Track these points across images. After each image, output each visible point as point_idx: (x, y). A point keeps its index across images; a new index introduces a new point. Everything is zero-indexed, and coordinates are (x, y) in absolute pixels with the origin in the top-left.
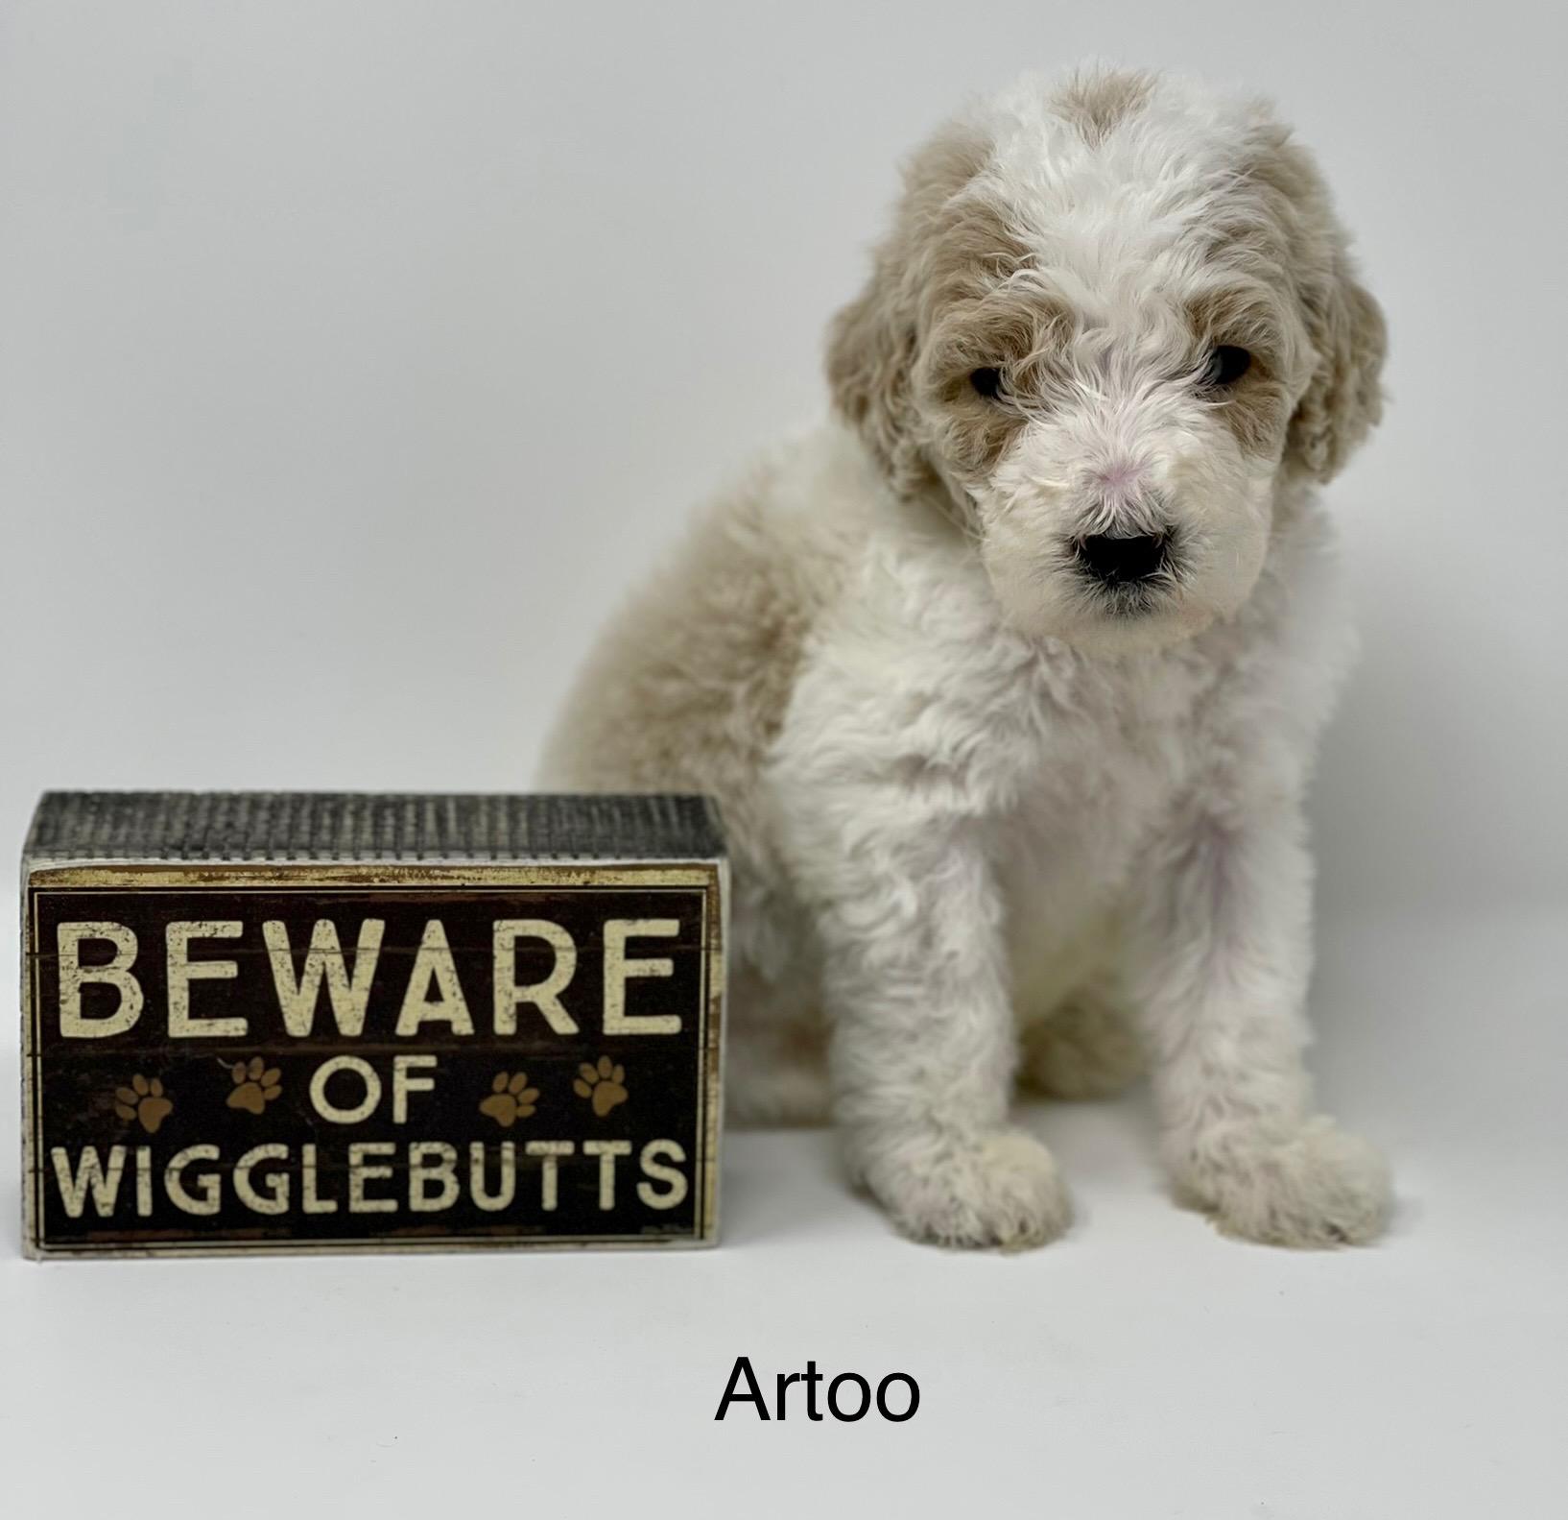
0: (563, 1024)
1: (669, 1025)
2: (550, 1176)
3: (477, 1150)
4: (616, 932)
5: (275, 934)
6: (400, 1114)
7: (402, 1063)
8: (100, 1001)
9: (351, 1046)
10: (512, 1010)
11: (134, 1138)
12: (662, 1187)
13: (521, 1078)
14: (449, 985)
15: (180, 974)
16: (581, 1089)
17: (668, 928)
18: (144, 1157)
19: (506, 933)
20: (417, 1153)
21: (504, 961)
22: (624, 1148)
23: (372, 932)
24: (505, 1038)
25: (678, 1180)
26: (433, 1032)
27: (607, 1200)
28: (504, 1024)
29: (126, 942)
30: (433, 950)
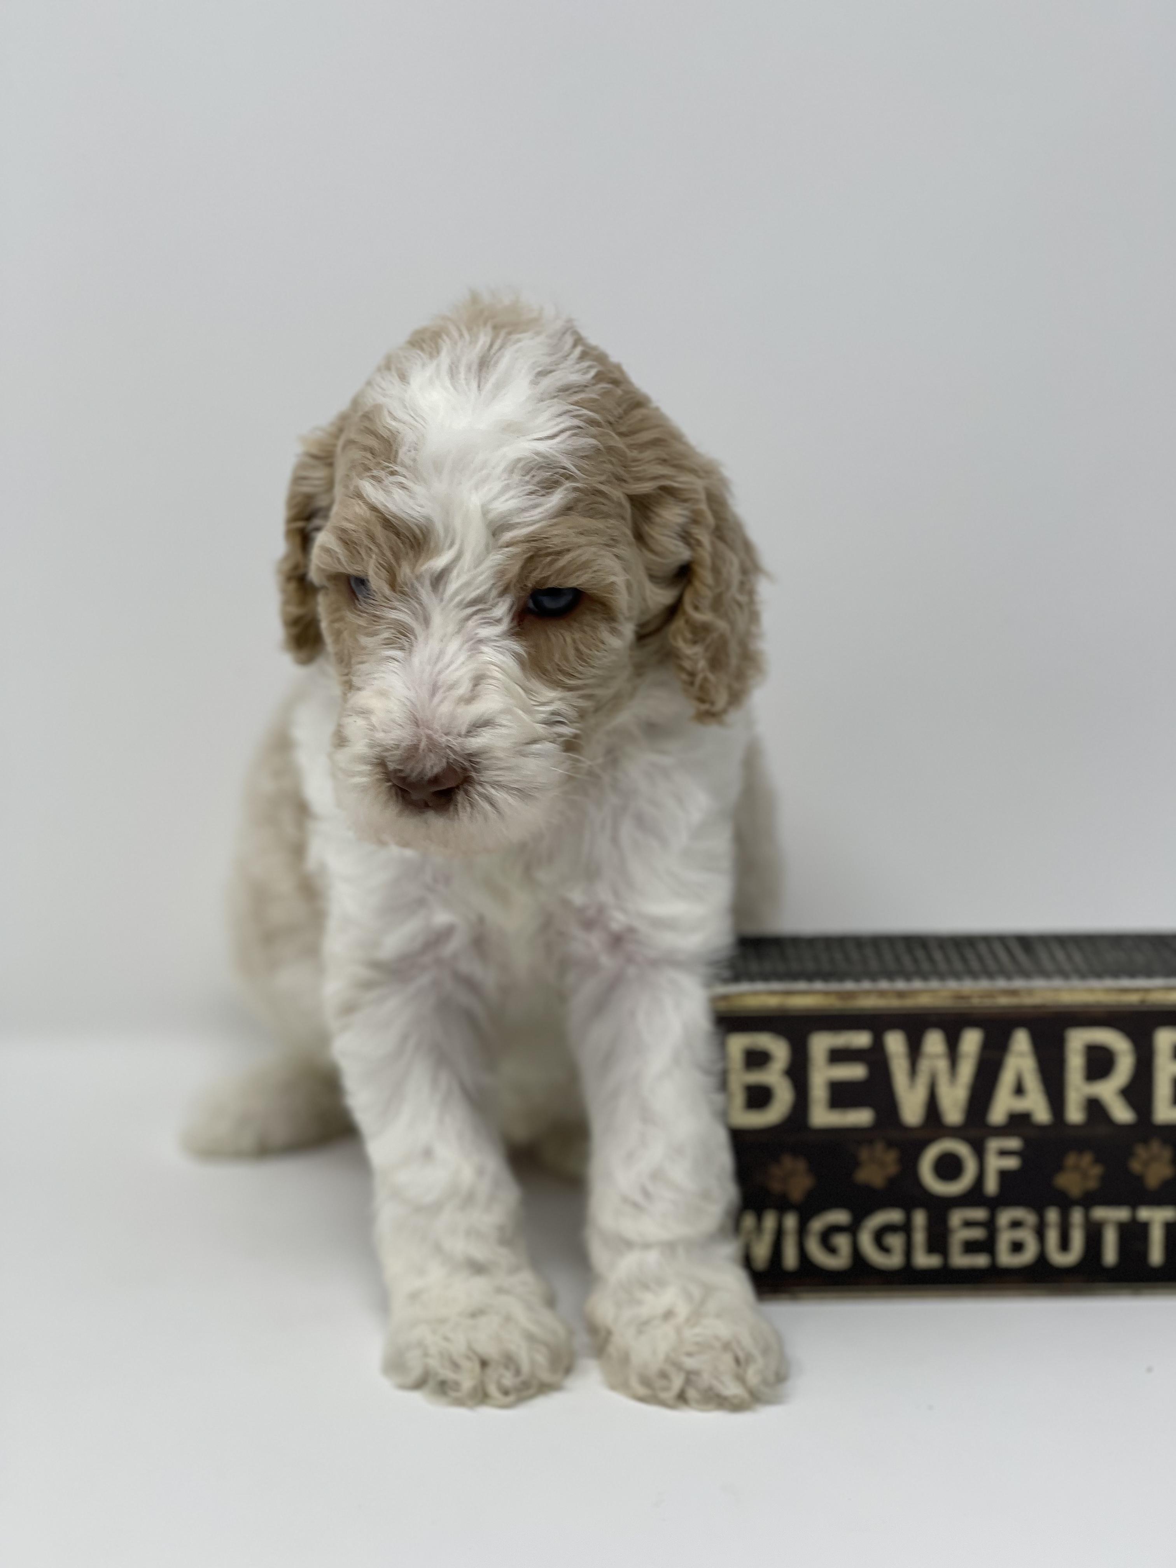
0: (1122, 1113)
2: (1110, 1238)
3: (1053, 1216)
4: (1165, 1040)
5: (895, 1042)
6: (991, 1186)
9: (954, 1132)
10: (1081, 1103)
11: (782, 1206)
13: (1087, 1159)
14: (1032, 1082)
15: (821, 1075)
16: (1136, 1166)
18: (791, 1222)
19: (1077, 1040)
20: (1004, 1217)
21: (1075, 1062)
22: (1170, 1214)
23: (971, 1040)
24: (1074, 1127)
26: (1018, 1121)
27: (1156, 1257)
28: (1075, 1114)
29: (779, 1049)
30: (1021, 1055)
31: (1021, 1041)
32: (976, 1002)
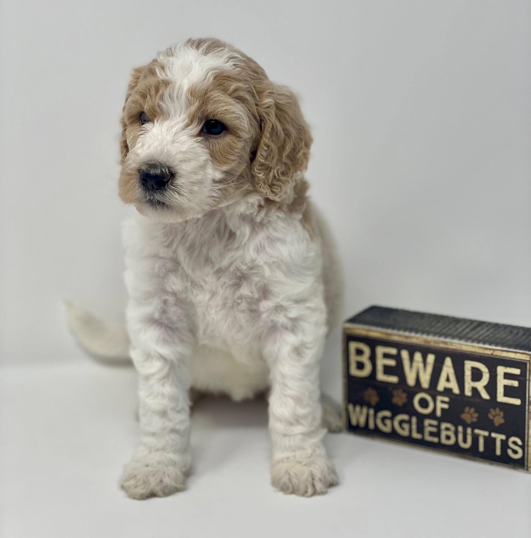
0: (485, 396)
1: (517, 402)
2: (481, 441)
3: (460, 429)
4: (501, 370)
5: (405, 354)
6: (439, 413)
7: (439, 398)
8: (360, 366)
9: (425, 391)
10: (470, 389)
11: (369, 406)
12: (515, 452)
13: (473, 410)
14: (453, 378)
15: (381, 362)
16: (490, 416)
17: (517, 371)
18: (372, 412)
19: (469, 365)
20: (443, 426)
21: (468, 373)
22: (503, 437)
23: (431, 358)
24: (468, 397)
25: (520, 451)
26: (448, 392)
27: (498, 452)
28: (468, 393)
29: (367, 350)
30: (448, 366)
31: (448, 362)
32: (432, 344)
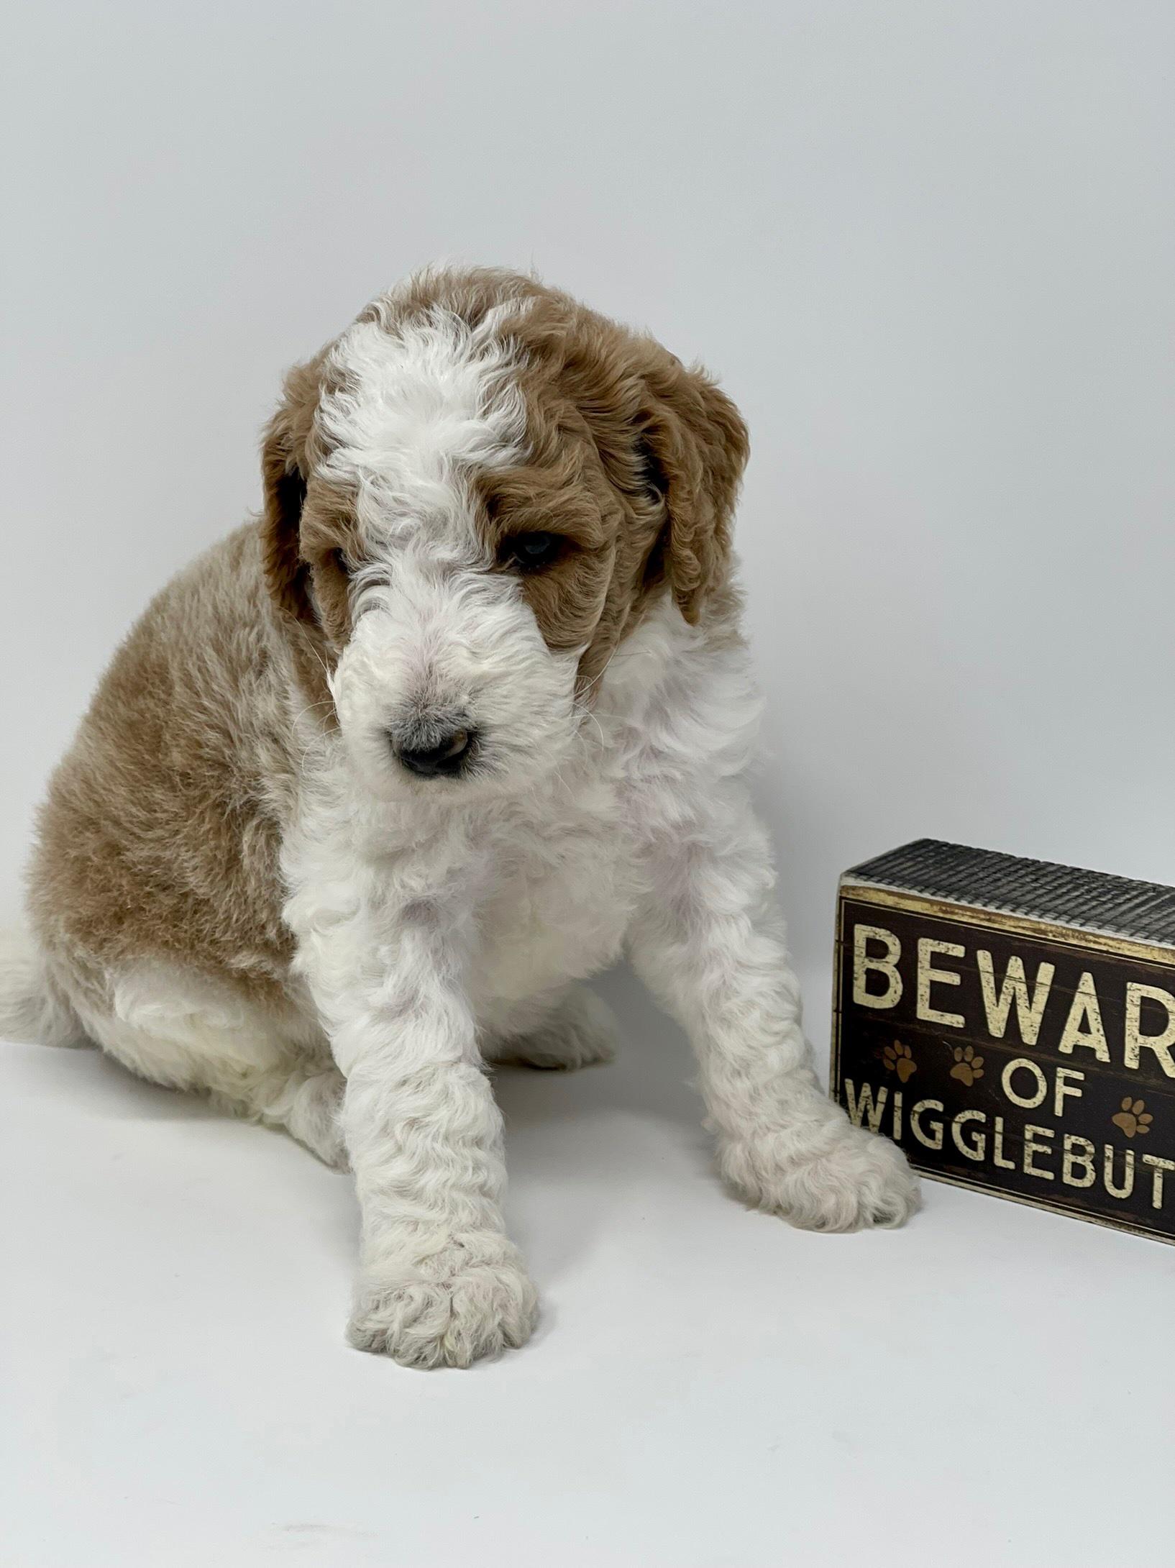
0: (1171, 1070)
2: (1159, 1182)
3: (1109, 1151)
5: (984, 959)
6: (1059, 1111)
7: (1062, 1072)
8: (877, 984)
9: (1028, 1052)
10: (1138, 1051)
11: (894, 1086)
13: (1140, 1105)
14: (1095, 1022)
15: (926, 976)
18: (898, 1099)
19: (1136, 992)
20: (1069, 1142)
21: (1133, 1013)
23: (1046, 972)
24: (1131, 1071)
26: (1083, 1055)
28: (1131, 1062)
29: (894, 945)
30: (1086, 995)
31: (1087, 984)
32: (1051, 938)
